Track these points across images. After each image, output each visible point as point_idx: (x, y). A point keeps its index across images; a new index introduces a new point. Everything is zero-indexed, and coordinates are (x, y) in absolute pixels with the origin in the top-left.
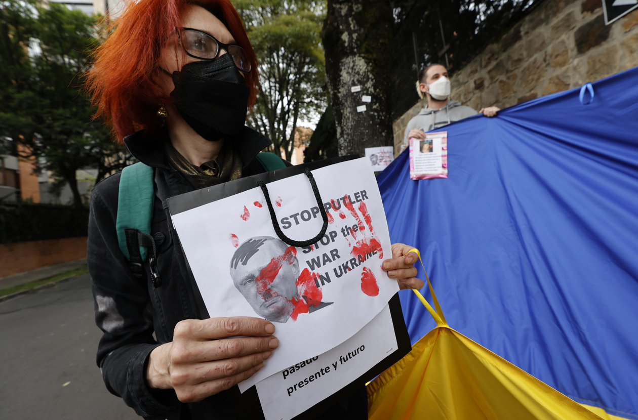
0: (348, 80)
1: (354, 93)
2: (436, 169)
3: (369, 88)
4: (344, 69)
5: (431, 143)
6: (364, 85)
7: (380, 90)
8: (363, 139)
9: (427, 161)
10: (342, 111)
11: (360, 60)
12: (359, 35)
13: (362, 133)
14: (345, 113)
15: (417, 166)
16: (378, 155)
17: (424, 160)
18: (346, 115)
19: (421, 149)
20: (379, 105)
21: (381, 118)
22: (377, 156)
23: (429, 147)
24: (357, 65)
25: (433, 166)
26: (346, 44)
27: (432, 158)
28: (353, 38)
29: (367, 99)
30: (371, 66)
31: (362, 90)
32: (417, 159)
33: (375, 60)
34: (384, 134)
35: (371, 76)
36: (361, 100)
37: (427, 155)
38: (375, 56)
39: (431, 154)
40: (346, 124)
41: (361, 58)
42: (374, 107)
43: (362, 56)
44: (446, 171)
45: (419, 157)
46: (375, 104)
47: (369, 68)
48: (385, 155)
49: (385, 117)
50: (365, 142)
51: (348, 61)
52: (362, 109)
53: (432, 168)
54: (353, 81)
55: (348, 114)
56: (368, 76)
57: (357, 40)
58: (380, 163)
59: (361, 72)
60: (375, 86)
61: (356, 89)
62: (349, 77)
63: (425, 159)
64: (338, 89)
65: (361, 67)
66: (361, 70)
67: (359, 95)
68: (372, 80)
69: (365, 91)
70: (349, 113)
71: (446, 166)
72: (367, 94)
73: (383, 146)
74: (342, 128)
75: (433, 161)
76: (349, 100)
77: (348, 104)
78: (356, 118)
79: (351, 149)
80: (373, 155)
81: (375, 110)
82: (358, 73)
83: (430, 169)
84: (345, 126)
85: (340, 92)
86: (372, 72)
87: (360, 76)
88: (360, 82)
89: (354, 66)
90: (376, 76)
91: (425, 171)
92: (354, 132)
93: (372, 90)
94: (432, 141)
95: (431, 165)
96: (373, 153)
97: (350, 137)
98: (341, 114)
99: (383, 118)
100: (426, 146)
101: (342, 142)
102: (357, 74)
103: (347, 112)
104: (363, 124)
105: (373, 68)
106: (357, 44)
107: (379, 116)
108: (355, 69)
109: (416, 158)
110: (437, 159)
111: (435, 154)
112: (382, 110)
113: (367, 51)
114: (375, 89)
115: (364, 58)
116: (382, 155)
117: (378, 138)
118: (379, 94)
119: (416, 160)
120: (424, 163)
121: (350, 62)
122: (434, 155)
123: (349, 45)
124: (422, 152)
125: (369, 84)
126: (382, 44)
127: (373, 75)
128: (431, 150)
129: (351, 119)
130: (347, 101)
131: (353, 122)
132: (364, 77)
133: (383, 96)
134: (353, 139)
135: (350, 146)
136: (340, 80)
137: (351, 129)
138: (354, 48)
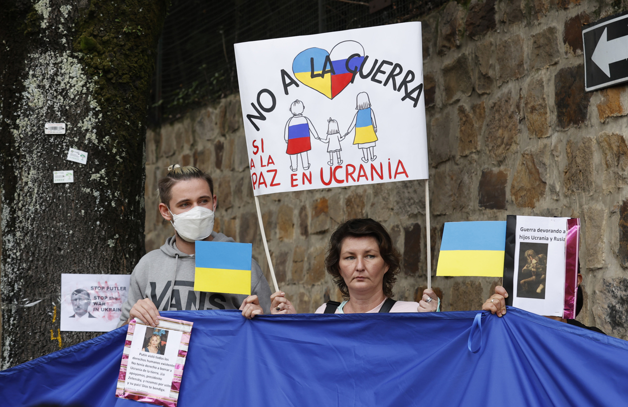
0: (41, 104)
1: (50, 136)
2: (162, 387)
3: (87, 130)
4: (34, 76)
5: (164, 337)
6: (74, 123)
7: (113, 138)
8: (60, 250)
9: (150, 369)
10: (17, 173)
11: (72, 64)
12: (75, 9)
13: (59, 236)
14: (25, 180)
15: (131, 373)
16: (92, 292)
17: (146, 366)
18: (26, 183)
19: (146, 345)
20: (107, 174)
21: (110, 204)
22: (88, 295)
23: (160, 343)
24: (62, 75)
25: (158, 381)
26: (44, 25)
27: (160, 366)
28: (60, 14)
29: (77, 156)
30: (96, 83)
31: (70, 133)
32: (135, 361)
33: (106, 71)
34: (111, 243)
35: (93, 104)
36: (66, 155)
37: (153, 357)
38: (107, 63)
39: (160, 358)
40: (23, 206)
41: (75, 60)
42: (95, 176)
43: (77, 57)
44: (175, 396)
45: (140, 357)
46: (97, 172)
47: (92, 87)
48: (109, 294)
49: (119, 202)
50: (62, 256)
51: (45, 60)
52: (64, 177)
53: (156, 383)
54: (51, 108)
55: (30, 184)
56: (87, 103)
57: (70, 19)
58: (95, 314)
59: (72, 93)
60: (101, 131)
61: (55, 128)
62: (42, 99)
63: (149, 364)
64: (14, 119)
65: (73, 82)
66: (71, 87)
67: (61, 143)
68: (96, 114)
69: (76, 138)
70: (34, 181)
71: (178, 386)
72: (80, 146)
73: (107, 273)
74: (13, 211)
75: (160, 371)
76: (37, 150)
77: (33, 158)
78: (48, 197)
79: (29, 269)
80: (79, 291)
81: (97, 185)
82: (64, 93)
83: (152, 385)
84: (21, 210)
85: (17, 127)
86: (97, 95)
87: (68, 101)
88: (66, 115)
89: (56, 74)
90: (106, 105)
91: (144, 386)
92: (39, 228)
93: (93, 136)
94: (167, 332)
95: (155, 378)
96: (80, 287)
97: (27, 238)
98: (15, 180)
99: (113, 204)
100: (155, 340)
101: (10, 245)
102: (61, 94)
103: (28, 177)
104: (64, 214)
105: (101, 89)
106: (69, 29)
107: (103, 198)
108: (59, 83)
109: (134, 358)
110: (168, 370)
111: (166, 359)
112: (112, 186)
113: (90, 49)
114: (100, 136)
115: (80, 61)
116: (102, 294)
117: (95, 250)
118: (109, 147)
119: (133, 363)
120: (144, 371)
121: (48, 64)
122: (164, 362)
123: (48, 28)
124: (147, 350)
125: (87, 123)
126: (127, 35)
127: (99, 102)
128: (161, 350)
129: (35, 195)
130: (31, 152)
131: (41, 204)
132: (77, 105)
133: (119, 153)
134: (36, 245)
135: (27, 261)
136: (21, 98)
137: (33, 219)
138: (61, 36)
